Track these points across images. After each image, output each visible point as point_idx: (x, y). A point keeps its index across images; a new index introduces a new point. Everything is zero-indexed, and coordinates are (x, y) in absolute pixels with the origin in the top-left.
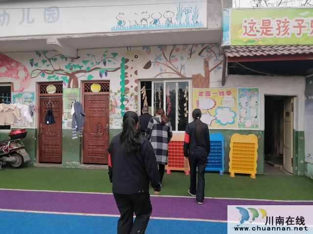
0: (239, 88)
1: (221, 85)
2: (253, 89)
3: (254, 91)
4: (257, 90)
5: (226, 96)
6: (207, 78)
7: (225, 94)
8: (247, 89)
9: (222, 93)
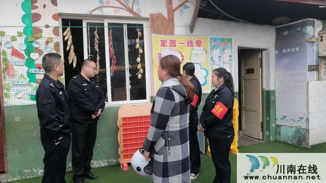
0: (211, 37)
1: (189, 32)
2: (226, 39)
3: (227, 42)
4: (230, 40)
5: (195, 48)
6: (171, 20)
7: (194, 44)
8: (219, 39)
9: (190, 43)
